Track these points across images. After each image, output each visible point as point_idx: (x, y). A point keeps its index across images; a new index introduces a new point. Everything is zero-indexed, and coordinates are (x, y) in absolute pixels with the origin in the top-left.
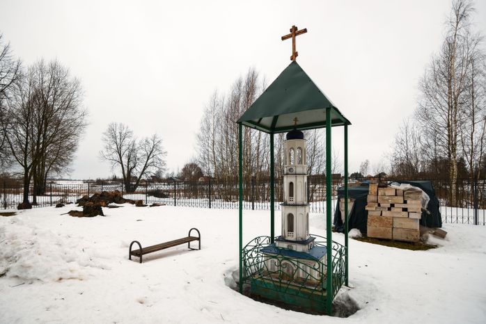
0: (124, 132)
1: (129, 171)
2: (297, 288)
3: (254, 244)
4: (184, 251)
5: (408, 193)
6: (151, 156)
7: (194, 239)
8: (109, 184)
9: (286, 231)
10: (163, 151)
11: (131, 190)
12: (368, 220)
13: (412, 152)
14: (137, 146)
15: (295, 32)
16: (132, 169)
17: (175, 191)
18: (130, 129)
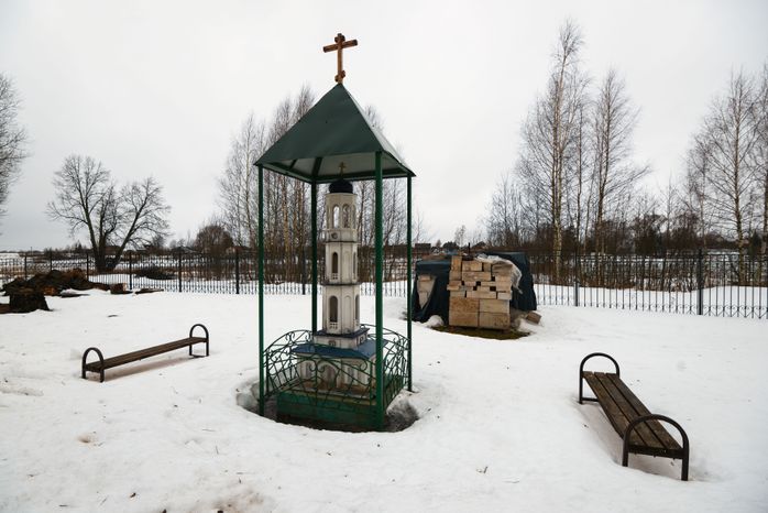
0: (94, 171)
1: (104, 237)
2: (339, 399)
3: (284, 341)
4: (181, 360)
5: (497, 268)
6: (142, 213)
7: (199, 340)
8: (69, 259)
9: (328, 320)
10: (164, 204)
11: (106, 267)
12: (451, 304)
13: (512, 216)
14: (117, 195)
15: (341, 43)
16: (108, 232)
17: (180, 269)
18: (105, 167)
